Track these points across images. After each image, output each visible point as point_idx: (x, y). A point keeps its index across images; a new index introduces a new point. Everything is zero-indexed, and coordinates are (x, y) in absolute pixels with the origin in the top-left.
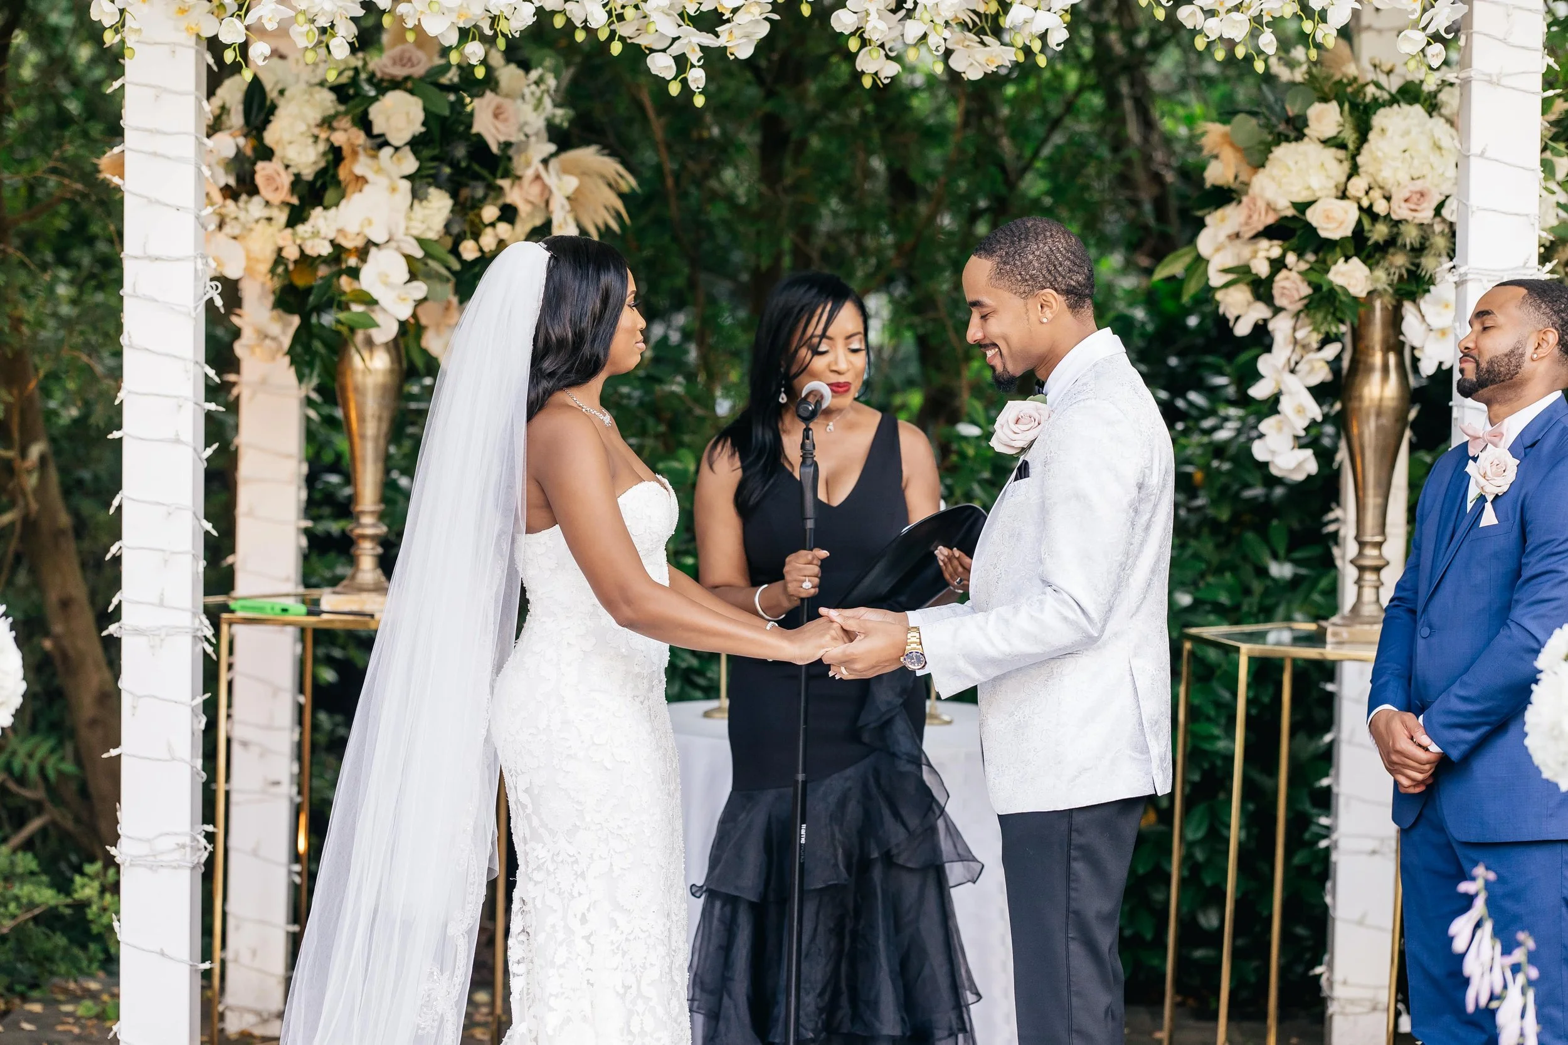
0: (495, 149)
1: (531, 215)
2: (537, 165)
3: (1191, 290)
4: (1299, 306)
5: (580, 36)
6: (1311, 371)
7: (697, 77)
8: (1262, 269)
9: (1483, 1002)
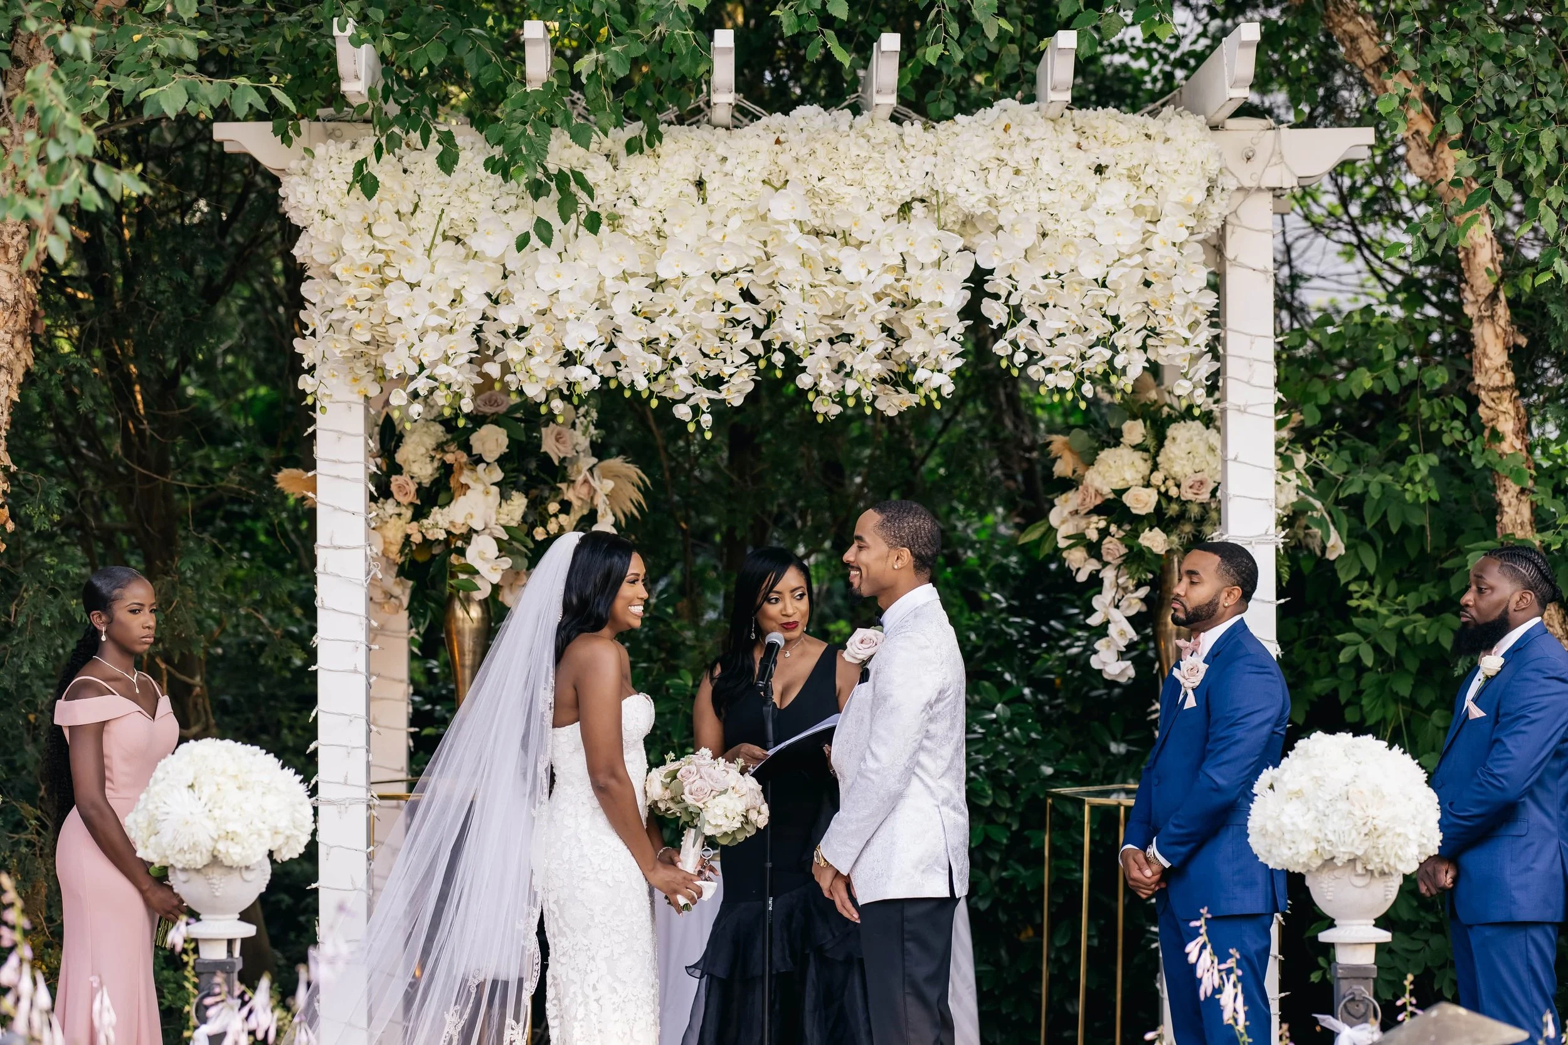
0: (556, 463)
1: (581, 508)
2: (585, 473)
3: (1047, 549)
4: (1119, 561)
5: (627, 394)
6: (1129, 606)
7: (706, 420)
8: (1093, 535)
9: (1209, 993)
